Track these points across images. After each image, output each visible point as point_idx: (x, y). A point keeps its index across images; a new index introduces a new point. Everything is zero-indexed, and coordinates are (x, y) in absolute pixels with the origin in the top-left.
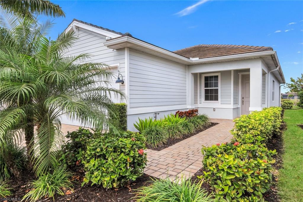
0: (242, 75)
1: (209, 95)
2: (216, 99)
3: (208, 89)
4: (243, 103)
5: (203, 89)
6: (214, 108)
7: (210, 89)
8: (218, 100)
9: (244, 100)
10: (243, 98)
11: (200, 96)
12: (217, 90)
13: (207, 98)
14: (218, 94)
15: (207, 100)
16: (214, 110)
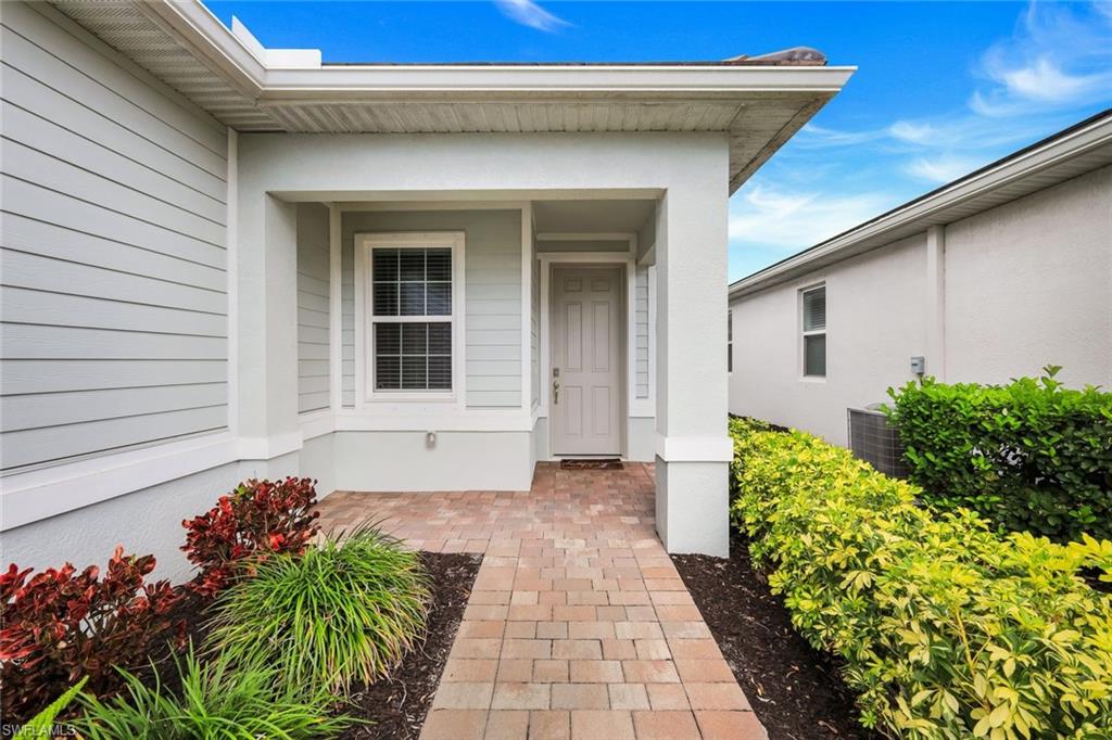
0: (551, 264)
1: (401, 355)
2: (441, 377)
3: (396, 325)
4: (556, 395)
5: (366, 320)
6: (429, 435)
7: (406, 325)
8: (449, 386)
9: (558, 380)
10: (556, 372)
11: (348, 361)
12: (443, 333)
13: (387, 376)
14: (449, 351)
15: (386, 386)
16: (430, 440)
